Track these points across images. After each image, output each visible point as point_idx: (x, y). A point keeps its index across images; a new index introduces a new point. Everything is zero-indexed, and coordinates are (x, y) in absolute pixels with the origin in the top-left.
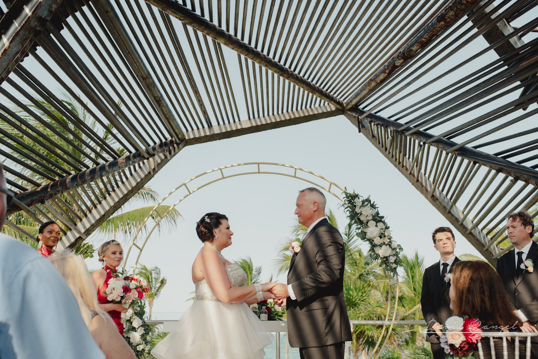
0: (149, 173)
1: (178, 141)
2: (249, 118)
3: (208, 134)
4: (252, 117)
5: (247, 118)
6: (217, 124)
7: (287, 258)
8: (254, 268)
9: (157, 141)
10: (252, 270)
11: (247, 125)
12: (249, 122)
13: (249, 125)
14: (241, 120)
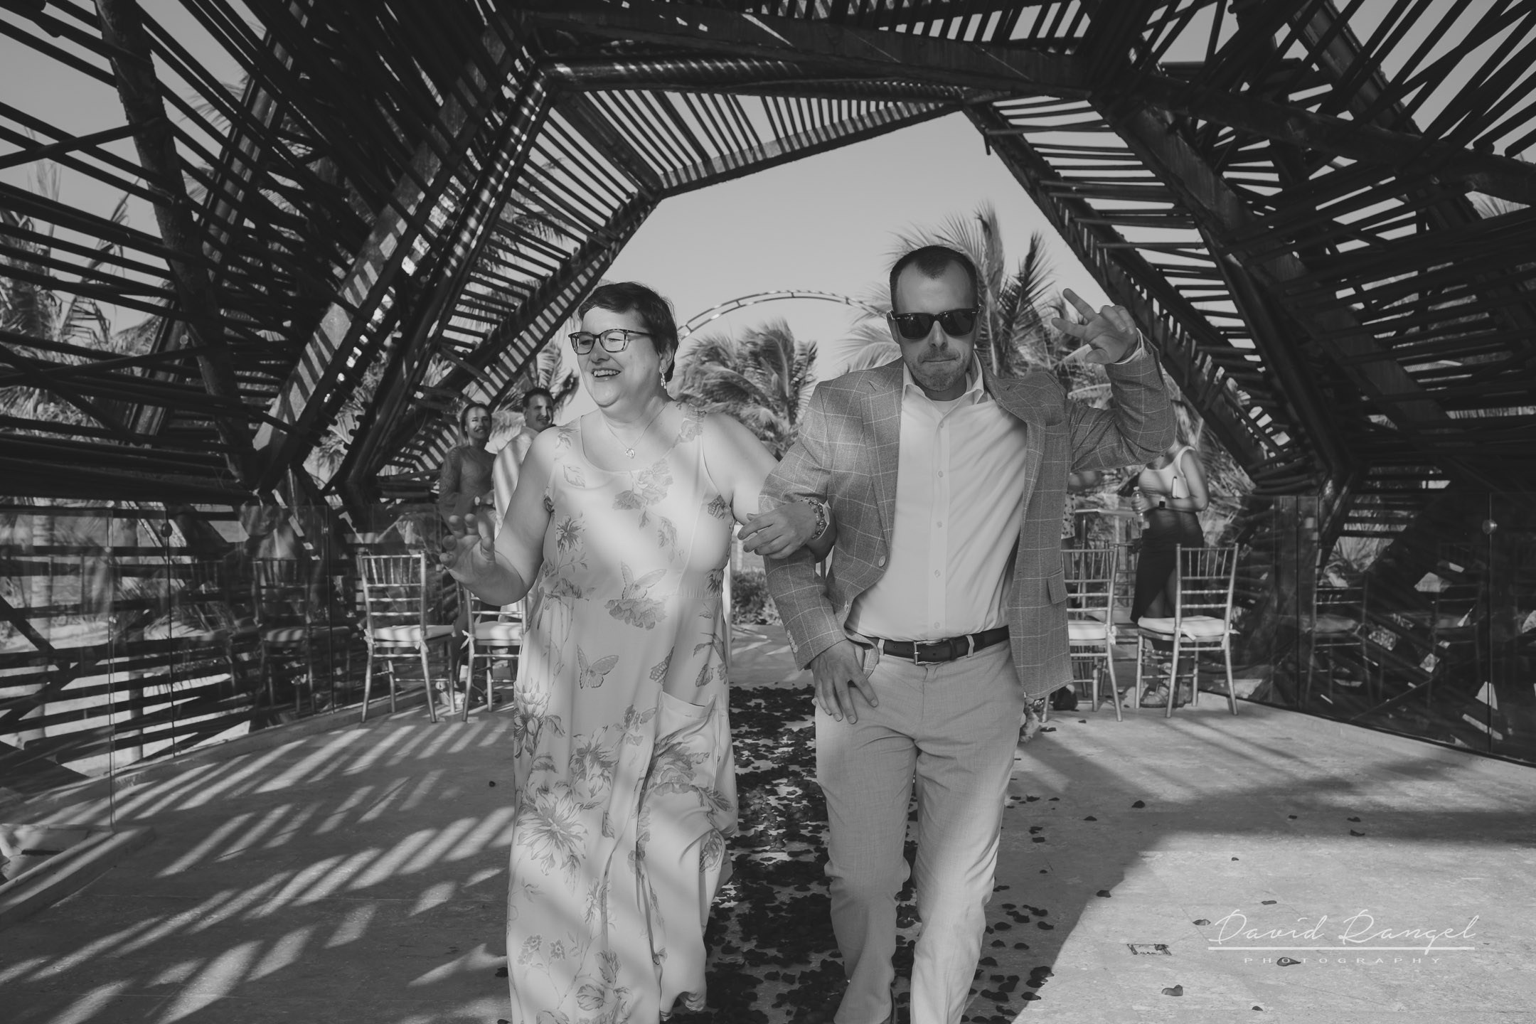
0: (607, 259)
1: (651, 199)
2: (778, 139)
3: (704, 174)
4: (782, 135)
5: (774, 138)
6: (718, 155)
7: (873, 338)
8: (797, 347)
9: (616, 204)
10: (793, 350)
11: (773, 152)
12: (778, 146)
13: (779, 152)
14: (763, 141)
